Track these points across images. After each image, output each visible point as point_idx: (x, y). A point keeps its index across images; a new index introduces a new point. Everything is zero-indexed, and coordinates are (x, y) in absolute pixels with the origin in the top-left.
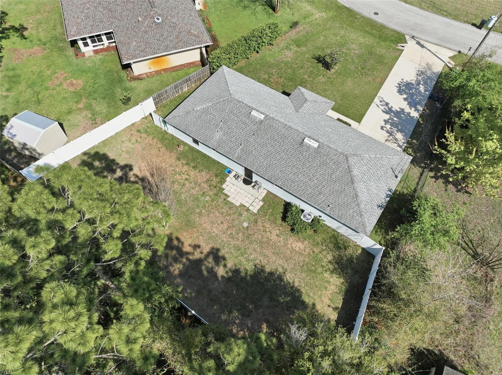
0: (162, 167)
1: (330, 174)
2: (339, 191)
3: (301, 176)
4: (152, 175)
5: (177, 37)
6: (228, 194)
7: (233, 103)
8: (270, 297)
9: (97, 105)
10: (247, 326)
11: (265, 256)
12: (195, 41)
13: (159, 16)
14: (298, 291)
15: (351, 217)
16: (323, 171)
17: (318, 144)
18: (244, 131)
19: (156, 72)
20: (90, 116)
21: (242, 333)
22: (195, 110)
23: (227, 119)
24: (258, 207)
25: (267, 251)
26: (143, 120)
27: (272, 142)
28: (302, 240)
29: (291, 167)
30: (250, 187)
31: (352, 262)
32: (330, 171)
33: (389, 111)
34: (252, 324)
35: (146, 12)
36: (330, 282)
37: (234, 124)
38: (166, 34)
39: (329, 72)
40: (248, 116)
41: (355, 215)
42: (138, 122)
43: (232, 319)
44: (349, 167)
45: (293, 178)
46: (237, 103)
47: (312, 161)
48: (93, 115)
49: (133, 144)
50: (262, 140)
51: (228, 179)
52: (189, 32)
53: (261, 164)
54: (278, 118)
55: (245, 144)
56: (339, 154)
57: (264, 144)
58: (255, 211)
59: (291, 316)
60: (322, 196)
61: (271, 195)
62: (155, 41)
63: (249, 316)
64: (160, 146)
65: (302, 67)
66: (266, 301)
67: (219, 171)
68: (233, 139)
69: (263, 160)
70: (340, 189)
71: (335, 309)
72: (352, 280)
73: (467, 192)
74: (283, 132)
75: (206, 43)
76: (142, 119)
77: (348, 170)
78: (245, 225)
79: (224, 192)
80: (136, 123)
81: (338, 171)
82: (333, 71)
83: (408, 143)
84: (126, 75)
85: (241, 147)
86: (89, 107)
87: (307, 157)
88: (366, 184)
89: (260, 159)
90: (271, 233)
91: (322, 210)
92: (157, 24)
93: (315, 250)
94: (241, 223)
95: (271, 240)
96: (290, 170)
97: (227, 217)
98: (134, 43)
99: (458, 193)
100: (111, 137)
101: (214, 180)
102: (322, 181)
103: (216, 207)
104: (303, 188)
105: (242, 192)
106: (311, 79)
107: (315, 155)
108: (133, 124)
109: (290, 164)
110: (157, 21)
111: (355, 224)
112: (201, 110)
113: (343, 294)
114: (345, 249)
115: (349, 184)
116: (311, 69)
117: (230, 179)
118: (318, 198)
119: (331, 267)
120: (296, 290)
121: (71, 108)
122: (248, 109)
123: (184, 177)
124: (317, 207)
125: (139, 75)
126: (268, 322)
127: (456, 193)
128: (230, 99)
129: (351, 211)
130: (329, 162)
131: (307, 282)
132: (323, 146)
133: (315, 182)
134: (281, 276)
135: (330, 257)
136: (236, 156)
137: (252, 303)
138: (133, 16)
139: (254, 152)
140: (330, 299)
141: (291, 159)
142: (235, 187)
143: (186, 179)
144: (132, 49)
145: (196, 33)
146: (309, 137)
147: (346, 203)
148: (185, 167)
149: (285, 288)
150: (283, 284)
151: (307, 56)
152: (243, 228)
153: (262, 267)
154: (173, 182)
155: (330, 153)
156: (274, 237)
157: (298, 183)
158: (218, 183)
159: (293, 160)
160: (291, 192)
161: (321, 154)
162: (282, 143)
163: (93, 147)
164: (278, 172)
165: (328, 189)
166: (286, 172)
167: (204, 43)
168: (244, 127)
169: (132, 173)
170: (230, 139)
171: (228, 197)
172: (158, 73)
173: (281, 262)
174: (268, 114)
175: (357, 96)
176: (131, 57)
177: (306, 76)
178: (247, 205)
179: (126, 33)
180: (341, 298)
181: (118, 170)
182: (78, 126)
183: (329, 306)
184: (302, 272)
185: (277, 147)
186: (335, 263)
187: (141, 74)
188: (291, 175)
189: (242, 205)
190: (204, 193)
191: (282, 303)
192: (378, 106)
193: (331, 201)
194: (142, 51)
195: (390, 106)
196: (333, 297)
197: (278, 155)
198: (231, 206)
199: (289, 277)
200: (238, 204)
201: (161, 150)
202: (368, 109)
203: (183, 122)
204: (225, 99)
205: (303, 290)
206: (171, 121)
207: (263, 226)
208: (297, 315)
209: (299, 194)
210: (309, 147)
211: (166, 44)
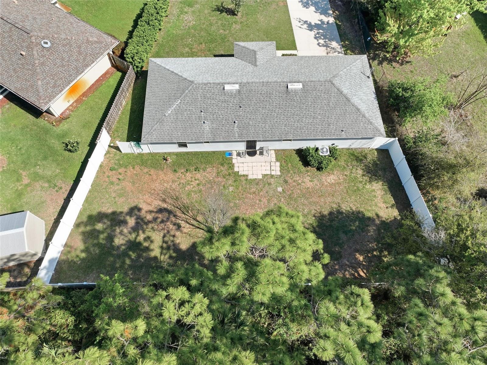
0: (167, 188)
1: (327, 103)
2: (343, 114)
3: (304, 120)
4: (164, 201)
5: (80, 53)
6: (245, 174)
7: (200, 88)
8: (344, 232)
9: (44, 169)
10: (347, 265)
11: (316, 203)
12: (101, 48)
13: (43, 39)
14: (359, 212)
15: (364, 129)
16: (320, 105)
17: (301, 84)
18: (229, 109)
19: (76, 101)
20: (46, 185)
21: (347, 273)
22: (167, 115)
23: (205, 106)
24: (278, 169)
25: (313, 199)
26: (107, 156)
27: (261, 105)
28: (331, 172)
29: (292, 117)
30: (257, 156)
31: (377, 164)
32: (325, 101)
33: (311, 27)
34: (348, 261)
35: (24, 41)
36: (374, 190)
37: (215, 108)
38: (65, 55)
39: (237, 17)
40: (223, 93)
41: (366, 126)
42: (104, 161)
43: (332, 268)
44: (338, 90)
45: (299, 125)
46: (205, 87)
47: (306, 101)
48: (49, 181)
49: (118, 184)
50: (251, 108)
51: (234, 161)
52: (88, 41)
53: (264, 129)
54: (251, 80)
55: (238, 119)
56: (323, 82)
57: (255, 110)
58: (279, 173)
59: (369, 234)
60: (332, 126)
61: (280, 152)
62: (60, 69)
63: (341, 257)
64: (146, 170)
65: (211, 24)
66: (343, 236)
67: (221, 160)
68: (224, 122)
69: (263, 125)
70: (342, 112)
71: (392, 206)
72: (387, 178)
73: (407, 62)
74: (265, 90)
75: (113, 45)
76: (105, 155)
77: (338, 92)
78: (280, 189)
79: (240, 174)
80: (102, 163)
81: (332, 98)
82: (239, 14)
83: (343, 47)
84: (46, 122)
85: (236, 125)
86: (36, 177)
87: (299, 100)
88: (357, 96)
89: (260, 126)
90: (304, 182)
91: (339, 137)
92: (48, 49)
93: (345, 173)
94: (275, 190)
95: (308, 188)
96: (292, 120)
97: (261, 193)
98: (40, 83)
99: (403, 66)
100: (90, 191)
101: (223, 169)
102: (324, 114)
103: (244, 191)
104: (313, 128)
105: (254, 164)
106: (228, 31)
107: (305, 95)
108: (101, 166)
109: (289, 115)
110: (45, 46)
111: (370, 133)
112: (174, 112)
113: (389, 193)
114: (366, 158)
115: (347, 103)
116: (220, 22)
117: (235, 160)
118: (329, 130)
119: (366, 178)
120: (357, 213)
121: (17, 190)
122: (219, 86)
123: (194, 183)
124: (334, 137)
125: (62, 114)
126: (357, 251)
127: (401, 67)
128: (195, 87)
129: (362, 124)
130: (320, 95)
131: (360, 201)
132: (307, 83)
133: (319, 117)
134: (339, 210)
135: (360, 172)
136: (237, 135)
137: (335, 245)
138: (10, 54)
139: (251, 123)
140: (384, 202)
141: (287, 109)
142: (245, 165)
143: (198, 185)
144: (42, 91)
145: (95, 39)
146: (290, 82)
147: (354, 121)
148: (187, 175)
149: (348, 217)
150: (344, 215)
151: (206, 12)
152: (280, 193)
153: (320, 213)
154: (189, 194)
155: (316, 86)
156: (309, 184)
157: (307, 127)
158: (229, 169)
159: (290, 109)
160: (305, 138)
161: (309, 91)
162: (271, 101)
163: (81, 213)
164: (283, 127)
165: (333, 117)
166: (290, 124)
167: (111, 46)
168: (226, 105)
169: (143, 212)
170: (221, 124)
171: (247, 176)
172: (78, 101)
173: (329, 199)
174: (240, 81)
175: (277, 27)
176: (47, 99)
177: (221, 31)
178: (269, 173)
179: (18, 77)
180: (390, 196)
181: (128, 218)
182: (43, 203)
183: (387, 208)
184: (350, 197)
185: (268, 106)
186: (367, 173)
187: (63, 113)
188: (296, 123)
189: (264, 176)
190: (224, 187)
191: (356, 230)
192: (300, 27)
193: (341, 126)
194: (54, 87)
195: (309, 23)
196: (384, 200)
197: (274, 113)
198: (256, 182)
199: (345, 208)
200: (260, 177)
201: (152, 173)
202: (293, 34)
203: (163, 133)
204: (189, 89)
205: (362, 210)
206: (149, 140)
207: (294, 181)
208: (372, 231)
209: (312, 136)
210: (296, 91)
211: (74, 66)
